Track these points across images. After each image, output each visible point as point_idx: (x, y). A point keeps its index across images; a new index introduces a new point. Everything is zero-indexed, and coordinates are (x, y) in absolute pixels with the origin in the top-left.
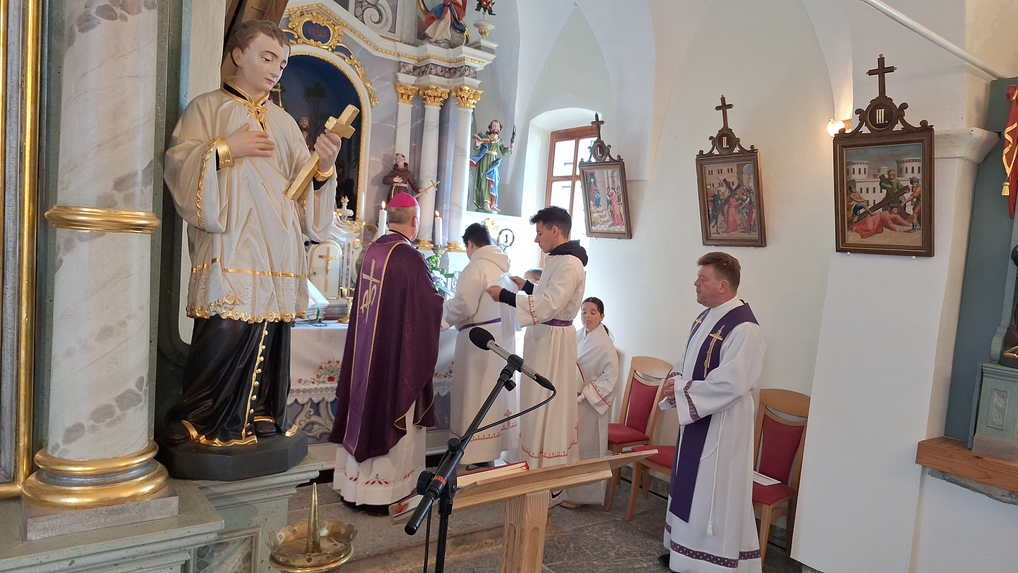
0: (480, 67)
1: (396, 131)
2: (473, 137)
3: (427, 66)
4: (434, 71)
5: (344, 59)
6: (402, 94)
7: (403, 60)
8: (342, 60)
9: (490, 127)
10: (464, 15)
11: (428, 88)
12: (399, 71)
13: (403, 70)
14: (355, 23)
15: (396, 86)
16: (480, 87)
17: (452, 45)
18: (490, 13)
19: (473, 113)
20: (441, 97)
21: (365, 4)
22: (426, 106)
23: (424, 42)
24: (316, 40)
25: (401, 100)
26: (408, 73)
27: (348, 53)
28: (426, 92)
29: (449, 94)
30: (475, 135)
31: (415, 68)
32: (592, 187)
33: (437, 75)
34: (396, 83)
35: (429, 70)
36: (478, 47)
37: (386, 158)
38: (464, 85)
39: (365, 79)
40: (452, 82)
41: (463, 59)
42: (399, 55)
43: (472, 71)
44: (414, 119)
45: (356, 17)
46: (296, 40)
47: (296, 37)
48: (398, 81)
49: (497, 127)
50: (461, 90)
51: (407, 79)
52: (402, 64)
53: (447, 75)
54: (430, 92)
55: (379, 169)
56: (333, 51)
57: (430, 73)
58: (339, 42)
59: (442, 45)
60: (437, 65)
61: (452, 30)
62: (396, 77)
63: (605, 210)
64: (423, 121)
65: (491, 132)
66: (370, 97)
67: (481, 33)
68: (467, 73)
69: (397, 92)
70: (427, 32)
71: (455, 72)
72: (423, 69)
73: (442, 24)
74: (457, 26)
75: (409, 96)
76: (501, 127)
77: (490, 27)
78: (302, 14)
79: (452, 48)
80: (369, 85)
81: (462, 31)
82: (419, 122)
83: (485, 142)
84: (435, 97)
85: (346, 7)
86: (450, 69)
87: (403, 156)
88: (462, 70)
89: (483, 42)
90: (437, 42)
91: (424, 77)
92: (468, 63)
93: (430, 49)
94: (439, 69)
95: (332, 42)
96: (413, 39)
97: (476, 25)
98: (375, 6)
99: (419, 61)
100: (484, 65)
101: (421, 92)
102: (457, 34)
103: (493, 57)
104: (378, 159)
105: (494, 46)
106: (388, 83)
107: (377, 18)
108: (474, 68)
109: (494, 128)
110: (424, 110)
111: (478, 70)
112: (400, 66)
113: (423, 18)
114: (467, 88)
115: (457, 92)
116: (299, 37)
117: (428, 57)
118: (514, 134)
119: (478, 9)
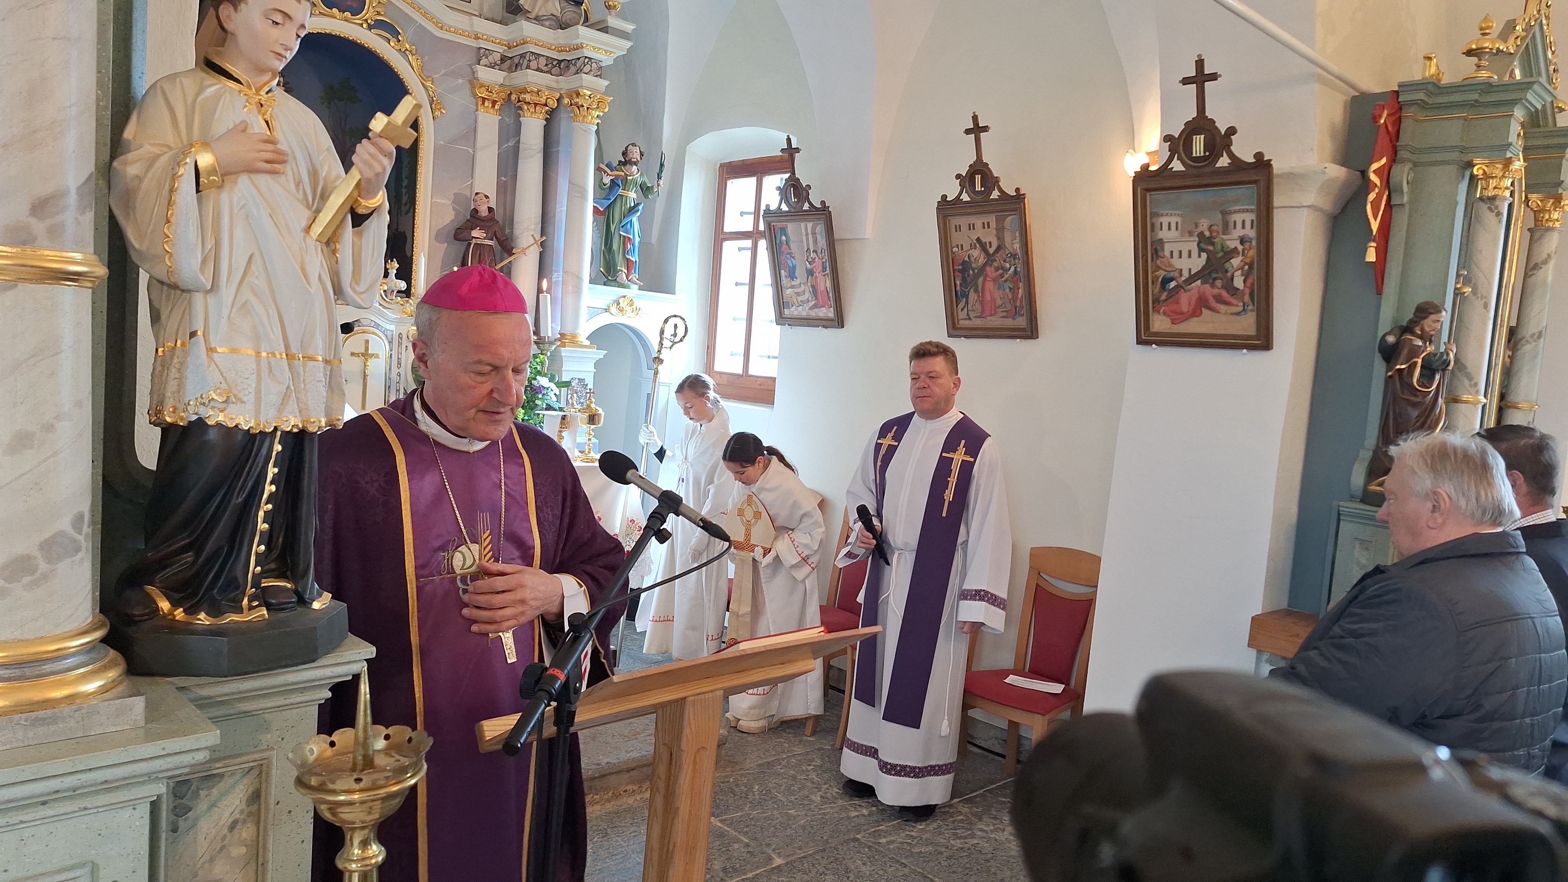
0: (607, 60)
1: (474, 156)
2: (598, 169)
3: (522, 56)
4: (534, 64)
5: (389, 41)
6: (484, 99)
7: (483, 45)
8: (385, 43)
9: (624, 154)
11: (524, 91)
12: (479, 62)
13: (484, 61)
15: (472, 87)
16: (608, 91)
17: (563, 26)
19: (597, 132)
20: (546, 105)
22: (522, 119)
23: (518, 17)
24: (342, 11)
25: (481, 109)
26: (492, 66)
27: (395, 33)
28: (522, 96)
29: (559, 101)
30: (602, 166)
31: (503, 59)
32: (783, 249)
33: (538, 70)
34: (474, 82)
35: (526, 62)
36: (605, 30)
37: (458, 198)
38: (582, 87)
39: (423, 73)
40: (565, 83)
41: (580, 47)
42: (477, 38)
43: (594, 65)
44: (503, 138)
48: (477, 79)
49: (635, 154)
50: (578, 94)
51: (491, 76)
52: (482, 51)
53: (556, 70)
54: (528, 97)
55: (450, 216)
56: (371, 28)
57: (528, 67)
58: (379, 14)
59: (547, 23)
60: (540, 55)
61: (563, 1)
62: (474, 72)
63: (804, 284)
64: (518, 142)
65: (626, 162)
66: (433, 101)
67: (609, 7)
68: (587, 68)
69: (475, 95)
71: (568, 67)
72: (516, 60)
75: (494, 103)
76: (642, 154)
79: (563, 28)
80: (429, 84)
82: (511, 144)
83: (617, 177)
84: (536, 105)
86: (560, 62)
87: (487, 197)
88: (579, 63)
89: (613, 21)
90: (538, 19)
91: (519, 73)
92: (588, 53)
94: (543, 62)
95: (369, 13)
99: (509, 48)
100: (615, 56)
101: (513, 97)
102: (571, 8)
103: (628, 44)
104: (445, 203)
105: (629, 27)
106: (460, 81)
108: (599, 61)
109: (630, 155)
110: (519, 125)
111: (604, 64)
112: (480, 55)
114: (588, 92)
115: (571, 98)
117: (525, 42)
118: (662, 165)
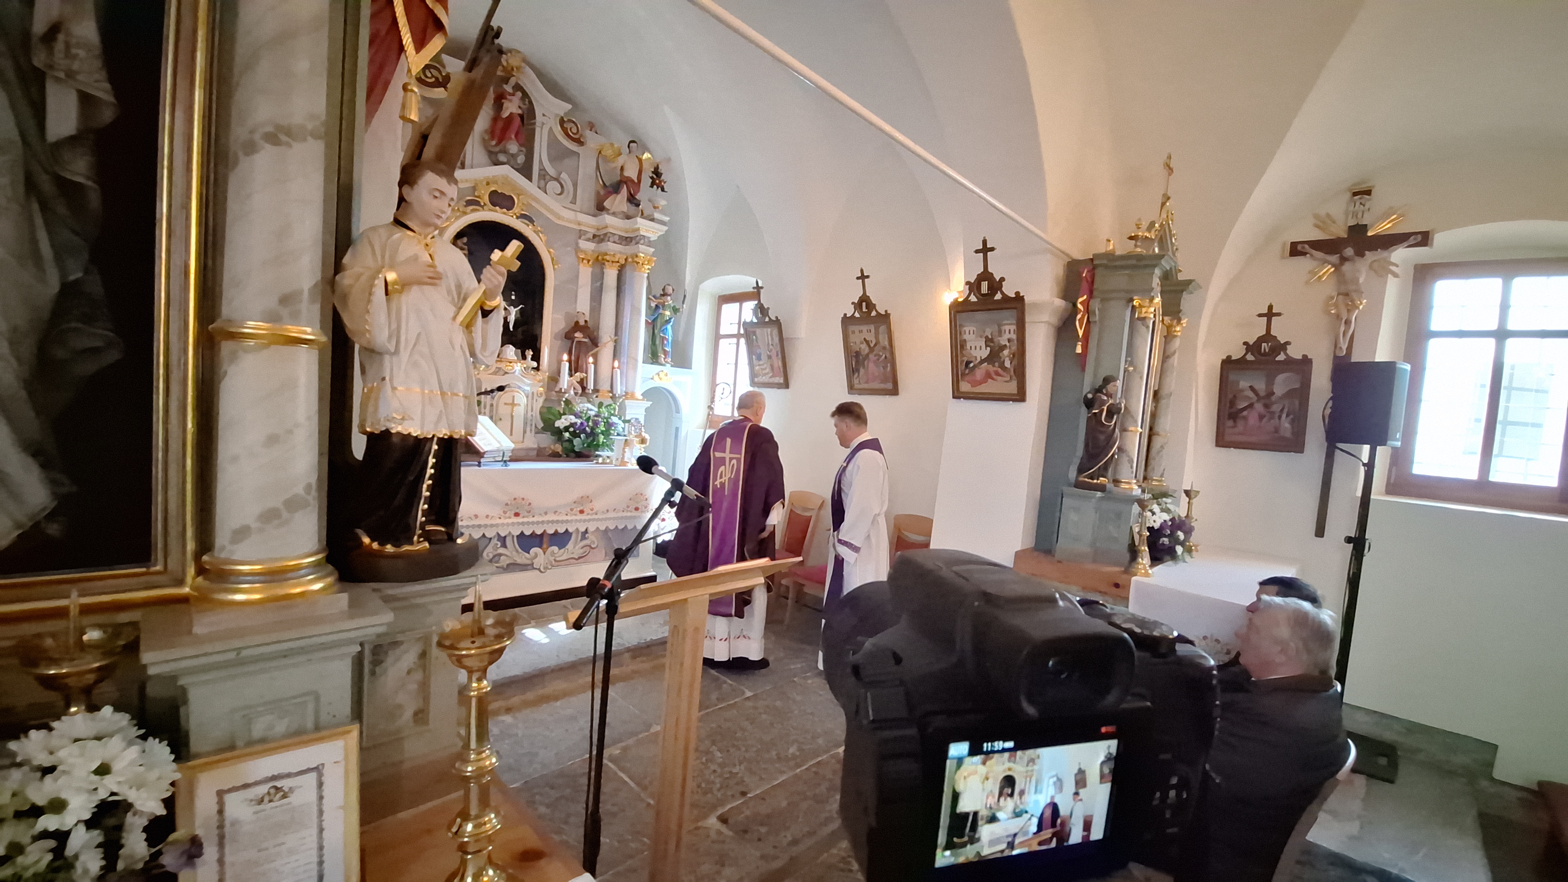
0: (653, 237)
1: (577, 291)
2: (648, 299)
3: (605, 234)
4: (611, 239)
5: (528, 225)
6: (583, 259)
7: (583, 228)
8: (526, 226)
9: (663, 290)
10: (639, 191)
11: (606, 254)
12: (580, 238)
13: (583, 237)
14: (539, 194)
15: (576, 253)
16: (653, 255)
17: (628, 217)
18: (663, 190)
19: (648, 278)
20: (618, 262)
21: (548, 177)
22: (604, 270)
23: (604, 212)
24: (501, 208)
25: (581, 265)
26: (588, 240)
27: (531, 221)
28: (605, 257)
29: (626, 260)
30: (650, 297)
31: (594, 236)
32: (754, 344)
33: (614, 242)
34: (577, 249)
35: (607, 239)
36: (652, 220)
37: (568, 315)
38: (639, 252)
39: (548, 245)
40: (629, 250)
41: (638, 229)
42: (579, 224)
43: (646, 240)
44: (593, 281)
45: (539, 188)
46: (482, 207)
47: (482, 204)
48: (579, 247)
49: (669, 290)
50: (637, 256)
51: (588, 246)
52: (582, 232)
53: (624, 243)
54: (608, 258)
55: (562, 325)
56: (518, 218)
57: (609, 241)
58: (522, 210)
59: (619, 216)
60: (615, 234)
61: (629, 204)
62: (577, 244)
64: (602, 284)
65: (664, 294)
66: (553, 259)
67: (655, 208)
68: (642, 242)
69: (578, 257)
70: (605, 204)
71: (631, 241)
72: (602, 237)
73: (619, 197)
74: (632, 200)
75: (589, 261)
76: (673, 290)
77: (663, 203)
78: (488, 184)
79: (628, 219)
80: (551, 250)
81: (638, 205)
82: (598, 284)
83: (659, 303)
84: (613, 262)
85: (530, 179)
86: (627, 238)
87: (584, 314)
88: (638, 238)
89: (657, 215)
90: (614, 214)
91: (603, 244)
92: (642, 233)
93: (608, 219)
94: (616, 238)
95: (516, 210)
96: (593, 209)
97: (650, 201)
98: (557, 179)
99: (598, 229)
100: (658, 235)
101: (600, 258)
102: (633, 208)
103: (665, 228)
104: (560, 317)
105: (666, 219)
106: (569, 249)
107: (559, 191)
108: (649, 238)
109: (666, 291)
110: (603, 273)
111: (652, 239)
112: (581, 234)
113: (602, 192)
114: (642, 255)
115: (633, 258)
116: (485, 204)
117: (606, 227)
118: (685, 296)
119: (652, 186)
